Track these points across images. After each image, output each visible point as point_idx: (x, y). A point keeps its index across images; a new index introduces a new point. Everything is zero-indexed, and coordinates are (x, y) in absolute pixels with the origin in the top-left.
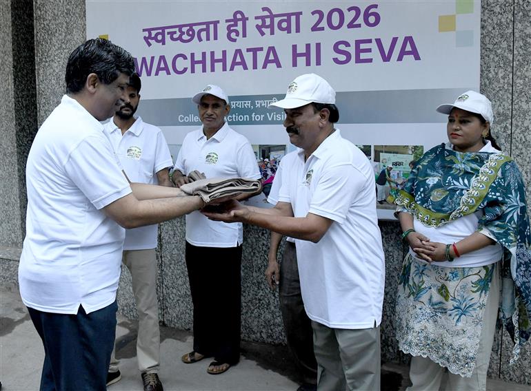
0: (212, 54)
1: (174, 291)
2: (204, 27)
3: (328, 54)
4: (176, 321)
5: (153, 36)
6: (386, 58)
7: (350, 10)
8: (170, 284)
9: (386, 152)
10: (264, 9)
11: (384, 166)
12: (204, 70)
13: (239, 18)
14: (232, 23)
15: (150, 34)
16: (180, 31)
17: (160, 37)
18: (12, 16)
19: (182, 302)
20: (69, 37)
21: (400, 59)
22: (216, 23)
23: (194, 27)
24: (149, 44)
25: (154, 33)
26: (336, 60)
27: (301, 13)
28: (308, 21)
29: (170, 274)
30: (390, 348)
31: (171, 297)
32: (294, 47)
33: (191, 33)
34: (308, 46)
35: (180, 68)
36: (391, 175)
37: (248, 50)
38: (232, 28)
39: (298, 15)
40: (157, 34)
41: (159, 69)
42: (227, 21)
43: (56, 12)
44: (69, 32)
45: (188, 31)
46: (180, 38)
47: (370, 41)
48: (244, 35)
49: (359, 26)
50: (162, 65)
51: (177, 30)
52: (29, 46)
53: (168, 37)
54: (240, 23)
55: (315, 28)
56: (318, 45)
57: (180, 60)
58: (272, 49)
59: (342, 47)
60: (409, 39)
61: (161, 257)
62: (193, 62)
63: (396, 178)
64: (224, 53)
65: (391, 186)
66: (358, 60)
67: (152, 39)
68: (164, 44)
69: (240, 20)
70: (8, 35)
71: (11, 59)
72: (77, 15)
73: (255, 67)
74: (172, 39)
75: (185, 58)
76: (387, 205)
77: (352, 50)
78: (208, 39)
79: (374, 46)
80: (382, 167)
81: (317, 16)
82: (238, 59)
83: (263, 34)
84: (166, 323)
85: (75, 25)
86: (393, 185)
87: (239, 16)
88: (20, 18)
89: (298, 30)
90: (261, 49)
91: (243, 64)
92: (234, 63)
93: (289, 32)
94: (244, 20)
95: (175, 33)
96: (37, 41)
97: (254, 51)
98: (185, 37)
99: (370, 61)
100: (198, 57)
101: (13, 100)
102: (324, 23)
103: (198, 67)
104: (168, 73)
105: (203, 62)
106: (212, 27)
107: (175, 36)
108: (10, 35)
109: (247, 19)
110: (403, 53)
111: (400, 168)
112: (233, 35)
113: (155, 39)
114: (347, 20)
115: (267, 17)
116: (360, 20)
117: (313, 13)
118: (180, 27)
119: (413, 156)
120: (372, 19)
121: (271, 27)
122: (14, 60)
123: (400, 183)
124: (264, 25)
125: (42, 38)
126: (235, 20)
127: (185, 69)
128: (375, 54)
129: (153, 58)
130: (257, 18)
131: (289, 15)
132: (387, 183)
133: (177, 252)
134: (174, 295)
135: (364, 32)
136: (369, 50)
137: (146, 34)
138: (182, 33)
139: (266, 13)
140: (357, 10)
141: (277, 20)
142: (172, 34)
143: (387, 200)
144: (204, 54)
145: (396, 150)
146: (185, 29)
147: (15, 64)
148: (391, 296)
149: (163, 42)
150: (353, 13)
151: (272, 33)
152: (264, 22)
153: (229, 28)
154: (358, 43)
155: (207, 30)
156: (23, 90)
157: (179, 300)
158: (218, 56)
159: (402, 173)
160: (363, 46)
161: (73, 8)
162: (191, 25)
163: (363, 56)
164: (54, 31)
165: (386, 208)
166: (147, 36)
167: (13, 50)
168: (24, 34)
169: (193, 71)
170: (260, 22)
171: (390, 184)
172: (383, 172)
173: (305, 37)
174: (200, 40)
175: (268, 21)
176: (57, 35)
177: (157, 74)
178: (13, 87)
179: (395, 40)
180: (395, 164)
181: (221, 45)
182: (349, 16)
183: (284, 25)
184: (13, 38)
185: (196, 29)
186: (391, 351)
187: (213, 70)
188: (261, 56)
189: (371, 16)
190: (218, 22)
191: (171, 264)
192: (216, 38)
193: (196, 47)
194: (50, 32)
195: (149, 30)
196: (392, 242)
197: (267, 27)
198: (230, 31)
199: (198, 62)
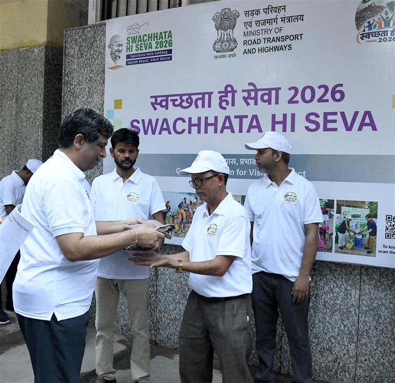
0: (206, 118)
1: (166, 315)
2: (201, 96)
3: (301, 123)
4: (166, 340)
5: (158, 102)
6: (349, 128)
7: (320, 87)
8: (163, 309)
9: (346, 206)
10: (250, 84)
11: (345, 218)
12: (199, 132)
14: (224, 94)
15: (156, 100)
16: (181, 99)
17: (164, 103)
18: (45, 80)
19: (172, 325)
20: (90, 99)
21: (360, 129)
22: (210, 94)
23: (192, 96)
24: (155, 109)
25: (159, 100)
26: (307, 128)
27: (280, 89)
28: (285, 95)
29: (163, 300)
30: (347, 373)
31: (163, 320)
32: (274, 116)
33: (189, 101)
34: (285, 116)
35: (179, 130)
36: (350, 225)
37: (236, 117)
38: (223, 99)
39: (277, 90)
40: (162, 101)
41: (162, 129)
42: (219, 92)
43: (80, 78)
44: (90, 95)
45: (187, 99)
46: (180, 105)
47: (335, 114)
48: (233, 105)
49: (327, 101)
50: (165, 126)
51: (178, 98)
52: (57, 105)
53: (170, 103)
54: (230, 95)
55: (291, 101)
56: (293, 116)
57: (180, 122)
58: (255, 117)
59: (312, 118)
60: (368, 113)
61: (156, 286)
62: (191, 125)
63: (354, 228)
64: (216, 118)
65: (350, 235)
66: (326, 129)
67: (158, 104)
68: (167, 109)
69: (230, 92)
70: (40, 96)
71: (42, 115)
72: (98, 82)
73: (241, 131)
74: (175, 105)
75: (184, 121)
76: (346, 251)
77: (321, 120)
78: (203, 106)
79: (339, 118)
80: (343, 218)
81: (293, 92)
82: (227, 124)
83: (248, 104)
84: (158, 342)
85: (95, 90)
86: (352, 234)
87: (229, 89)
88: (51, 82)
89: (277, 102)
90: (246, 117)
91: (231, 128)
92: (224, 127)
93: (270, 103)
94: (234, 92)
95: (177, 100)
96: (64, 101)
97: (241, 118)
98: (185, 104)
99: (335, 130)
100: (195, 121)
101: (41, 148)
102: (298, 98)
103: (194, 129)
104: (170, 133)
105: (199, 125)
106: (207, 96)
107: (177, 103)
108: (42, 95)
109: (236, 91)
110: (363, 124)
111: (358, 220)
112: (224, 104)
113: (160, 104)
114: (317, 96)
115: (252, 90)
116: (328, 96)
117: (290, 89)
118: (181, 96)
119: (369, 210)
120: (338, 96)
121: (255, 99)
122: (44, 116)
123: (357, 231)
124: (249, 97)
125: (68, 99)
126: (226, 92)
127: (184, 130)
128: (340, 124)
129: (157, 120)
130: (244, 91)
131: (270, 90)
132: (347, 231)
133: (170, 282)
134: (166, 319)
135: (331, 106)
136: (335, 121)
137: (153, 100)
138: (182, 101)
139: (252, 87)
140: (326, 88)
141: (260, 93)
142: (174, 101)
143: (347, 246)
144: (199, 119)
145: (354, 205)
146: (185, 98)
147: (45, 119)
148: (349, 329)
149: (166, 107)
150: (323, 90)
151: (256, 104)
152: (249, 94)
153: (220, 98)
154: (326, 115)
155: (203, 99)
156: (50, 141)
157: (170, 323)
158: (211, 121)
159: (359, 224)
160: (329, 117)
161: (94, 76)
162: (190, 95)
163: (330, 125)
164: (78, 94)
165: (345, 253)
166: (154, 102)
167: (44, 108)
168: (53, 95)
169: (190, 132)
170: (246, 94)
171: (349, 233)
172: (344, 222)
173: (282, 109)
174: (197, 107)
175: (253, 94)
176: (80, 97)
177: (160, 133)
178: (42, 138)
179: (356, 114)
180: (354, 216)
181: (214, 112)
182: (319, 93)
183: (266, 98)
184: (44, 98)
185: (194, 98)
186: (348, 376)
187: (206, 132)
188: (246, 123)
189: (337, 93)
190: (212, 93)
191: (164, 292)
192: (210, 106)
193: (193, 113)
194: (75, 95)
195: (156, 97)
196: (350, 282)
197: (252, 99)
198: (221, 101)
199: (195, 125)
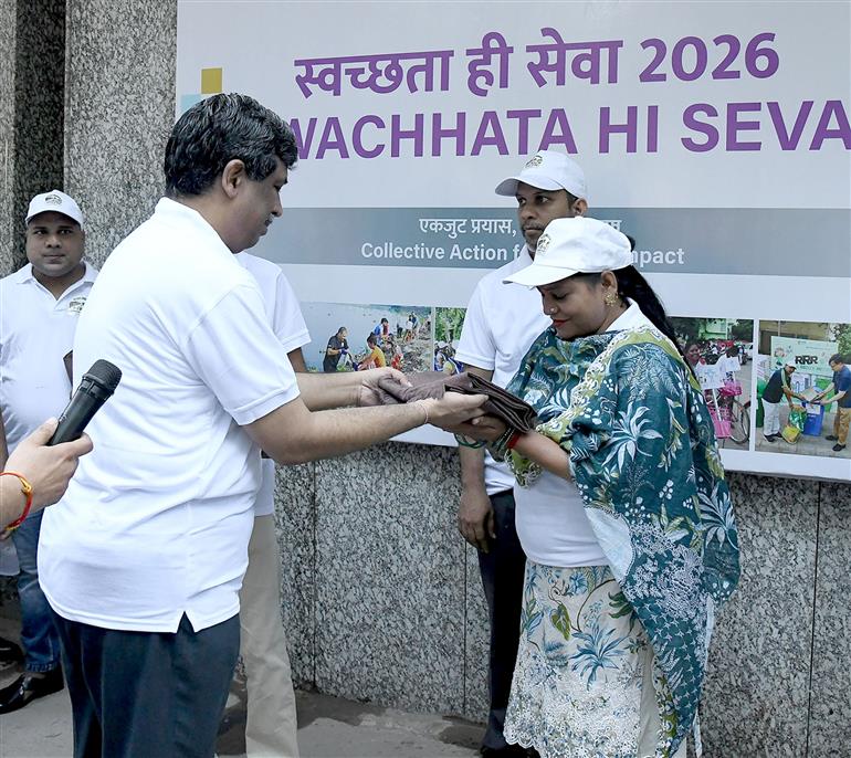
0: (437, 118)
1: (339, 615)
2: (422, 62)
3: (672, 129)
4: (339, 680)
5: (316, 75)
6: (789, 143)
7: (718, 41)
8: (331, 602)
9: (783, 335)
10: (547, 32)
11: (780, 364)
12: (419, 152)
13: (493, 48)
14: (481, 57)
15: (309, 71)
16: (372, 67)
17: (329, 79)
18: (19, 18)
19: (356, 640)
20: (138, 68)
21: (816, 145)
22: (446, 56)
23: (401, 62)
24: (307, 93)
25: (317, 70)
26: (688, 143)
27: (620, 44)
28: (634, 60)
29: (331, 579)
30: (786, 746)
31: (331, 628)
32: (605, 113)
33: (394, 73)
34: (632, 111)
35: (368, 146)
36: (793, 382)
37: (511, 114)
38: (478, 68)
39: (614, 46)
40: (324, 73)
41: (325, 145)
42: (470, 52)
43: (114, 14)
44: (139, 56)
45: (388, 70)
46: (371, 84)
47: (756, 107)
48: (504, 84)
49: (736, 75)
50: (332, 138)
51: (365, 65)
52: (50, 82)
53: (346, 80)
54: (496, 58)
55: (647, 76)
56: (653, 111)
57: (369, 127)
58: (558, 114)
59: (700, 116)
60: (834, 107)
61: (314, 542)
62: (397, 135)
63: (802, 388)
64: (461, 117)
65: (791, 406)
66: (733, 145)
67: (314, 81)
68: (337, 93)
69: (495, 51)
70: (7, 57)
71: (11, 109)
72: (158, 24)
73: (523, 149)
74: (356, 84)
75: (380, 124)
76: (783, 445)
77: (720, 125)
78: (429, 87)
79: (764, 116)
80: (774, 365)
81: (652, 51)
82: (490, 133)
83: (541, 82)
84: (319, 684)
85: (153, 45)
86: (796, 403)
87: (494, 44)
88: (35, 21)
89: (613, 78)
90: (537, 113)
91: (499, 140)
92: (481, 141)
93: (595, 80)
94: (505, 51)
95: (362, 71)
96: (70, 73)
97: (523, 116)
98: (382, 81)
99: (756, 146)
100: (407, 125)
101: (12, 195)
102: (666, 67)
103: (407, 145)
104: (345, 155)
105: (417, 134)
106: (437, 62)
107: (362, 78)
108: (12, 57)
109: (511, 50)
110: (822, 133)
111: (810, 369)
112: (481, 82)
113: (320, 81)
114: (714, 61)
115: (551, 48)
116: (739, 64)
117: (645, 45)
118: (373, 60)
119: (837, 344)
120: (762, 63)
121: (559, 68)
122: (17, 110)
123: (809, 398)
124: (544, 65)
125: (81, 67)
126: (486, 52)
127: (380, 149)
128: (767, 134)
129: (313, 122)
130: (530, 49)
131: (596, 46)
132: (784, 398)
133: (348, 532)
134: (338, 626)
135: (746, 88)
136: (755, 126)
137: (302, 71)
138: (377, 73)
139: (550, 41)
140: (734, 43)
141: (571, 55)
142: (354, 73)
143: (783, 434)
144: (419, 119)
145: (804, 333)
146: (382, 65)
147: (20, 118)
148: (790, 638)
149: (337, 91)
150: (725, 48)
151: (561, 81)
152: (544, 57)
153: (472, 66)
154: (733, 109)
155: (428, 69)
156: (33, 176)
157: (348, 636)
158: (449, 123)
159: (814, 378)
160: (742, 116)
161: (150, 9)
162: (395, 58)
163: (743, 136)
164: (109, 53)
165: (780, 450)
166: (303, 74)
167: (17, 89)
168: (41, 55)
169: (395, 153)
170: (536, 58)
171: (789, 400)
172: (777, 375)
173: (626, 93)
174: (413, 88)
175: (553, 57)
176: (113, 63)
177: (320, 155)
178: (12, 167)
179: (807, 107)
180: (802, 360)
181: (454, 101)
182: (717, 55)
183: (586, 66)
184: (17, 64)
185: (406, 65)
186: (789, 752)
187: (436, 151)
188: (537, 128)
189: (760, 56)
190: (451, 53)
191: (334, 558)
192: (445, 86)
193: (404, 104)
194: (99, 56)
195: (308, 64)
196: (794, 522)
197: (550, 68)
198: (474, 75)
199: (407, 135)
